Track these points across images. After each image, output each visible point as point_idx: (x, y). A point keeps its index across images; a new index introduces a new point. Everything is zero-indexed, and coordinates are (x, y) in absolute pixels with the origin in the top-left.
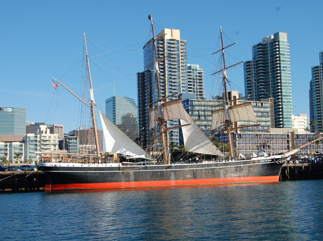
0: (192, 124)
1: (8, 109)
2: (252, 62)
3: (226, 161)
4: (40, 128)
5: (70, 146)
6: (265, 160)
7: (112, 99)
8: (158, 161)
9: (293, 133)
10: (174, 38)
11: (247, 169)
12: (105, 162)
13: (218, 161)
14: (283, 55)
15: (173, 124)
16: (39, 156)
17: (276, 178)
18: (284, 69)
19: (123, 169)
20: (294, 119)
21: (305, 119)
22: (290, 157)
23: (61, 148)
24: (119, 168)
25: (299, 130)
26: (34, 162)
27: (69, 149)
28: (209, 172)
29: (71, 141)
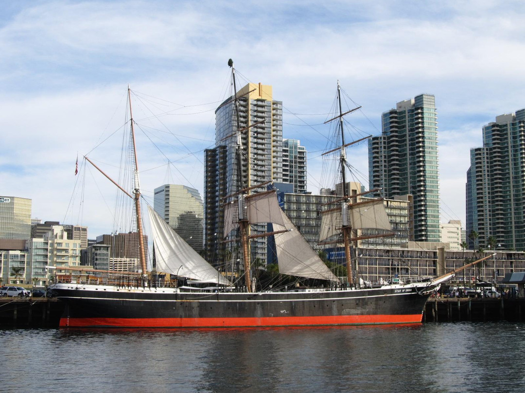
0: (292, 230)
1: (5, 198)
2: (381, 138)
3: (342, 290)
4: (53, 230)
5: (97, 259)
6: (402, 289)
7: (164, 188)
8: (236, 287)
9: (442, 249)
10: (263, 98)
11: (374, 302)
12: (155, 286)
13: (330, 289)
14: (429, 128)
15: (258, 230)
16: (50, 274)
17: (418, 318)
18: (430, 150)
19: (182, 297)
20: (443, 228)
21: (458, 228)
22: (440, 286)
23: (83, 261)
24: (175, 296)
25: (451, 245)
26: (41, 283)
27: (96, 263)
28: (316, 306)
29: (98, 252)
